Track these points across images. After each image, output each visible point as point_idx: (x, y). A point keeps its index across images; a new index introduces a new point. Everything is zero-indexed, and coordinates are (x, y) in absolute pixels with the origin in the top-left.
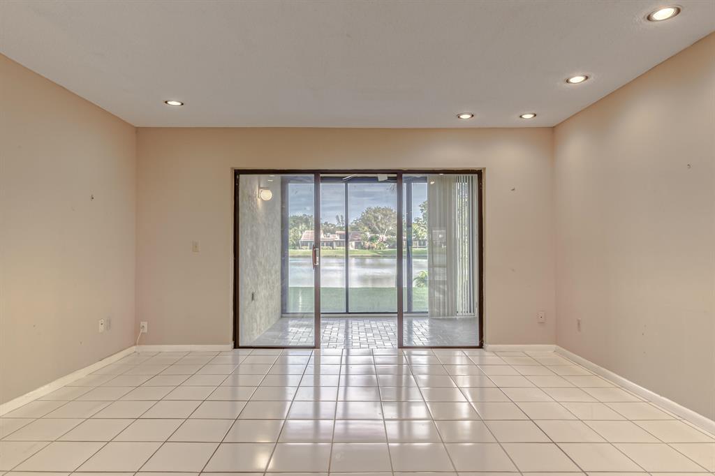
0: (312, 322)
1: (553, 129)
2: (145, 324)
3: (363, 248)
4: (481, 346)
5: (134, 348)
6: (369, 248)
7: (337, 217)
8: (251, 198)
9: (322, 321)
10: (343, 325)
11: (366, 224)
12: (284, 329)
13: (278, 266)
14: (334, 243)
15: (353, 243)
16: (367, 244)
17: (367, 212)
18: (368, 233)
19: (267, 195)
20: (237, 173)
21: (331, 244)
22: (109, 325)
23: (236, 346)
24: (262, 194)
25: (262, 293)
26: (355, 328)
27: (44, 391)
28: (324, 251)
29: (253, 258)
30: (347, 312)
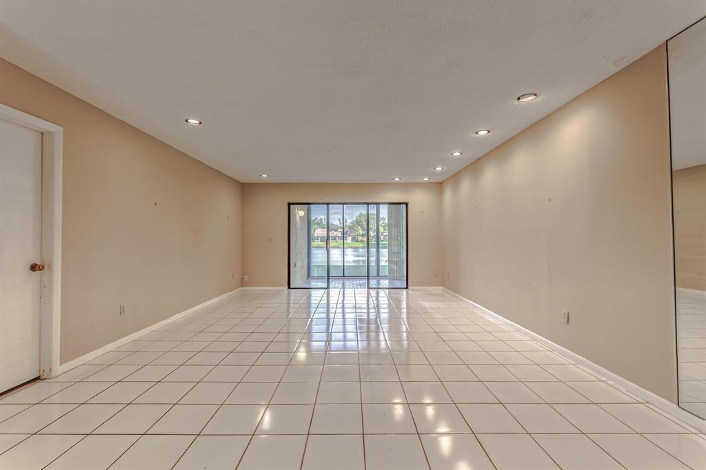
0: (326, 280)
1: (441, 183)
2: (246, 277)
3: (357, 241)
4: (407, 288)
5: (241, 288)
6: (361, 241)
7: (339, 219)
8: (295, 216)
9: (330, 280)
10: (341, 282)
11: (359, 225)
12: (310, 283)
13: (306, 251)
14: (337, 238)
15: (350, 238)
16: (360, 238)
17: (360, 216)
18: (360, 231)
19: (302, 213)
20: (289, 204)
21: (335, 238)
22: (233, 275)
23: (289, 287)
24: (300, 213)
25: (299, 265)
26: (348, 283)
27: (215, 300)
28: (332, 243)
29: (295, 246)
30: (344, 276)
